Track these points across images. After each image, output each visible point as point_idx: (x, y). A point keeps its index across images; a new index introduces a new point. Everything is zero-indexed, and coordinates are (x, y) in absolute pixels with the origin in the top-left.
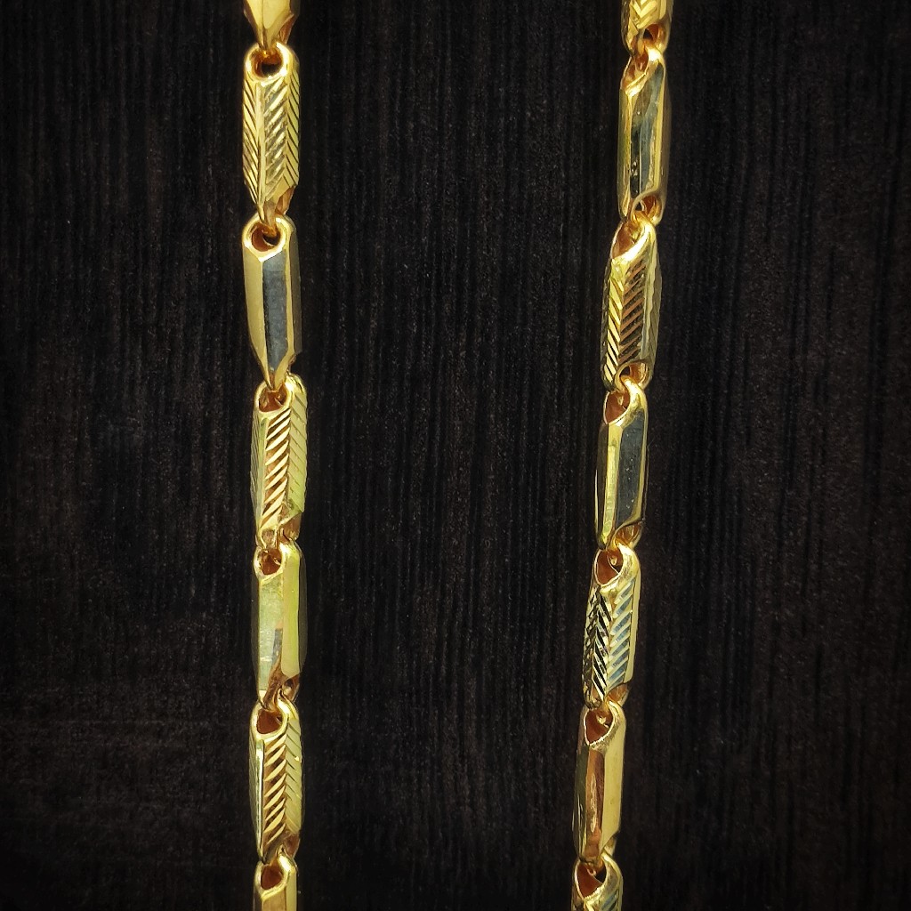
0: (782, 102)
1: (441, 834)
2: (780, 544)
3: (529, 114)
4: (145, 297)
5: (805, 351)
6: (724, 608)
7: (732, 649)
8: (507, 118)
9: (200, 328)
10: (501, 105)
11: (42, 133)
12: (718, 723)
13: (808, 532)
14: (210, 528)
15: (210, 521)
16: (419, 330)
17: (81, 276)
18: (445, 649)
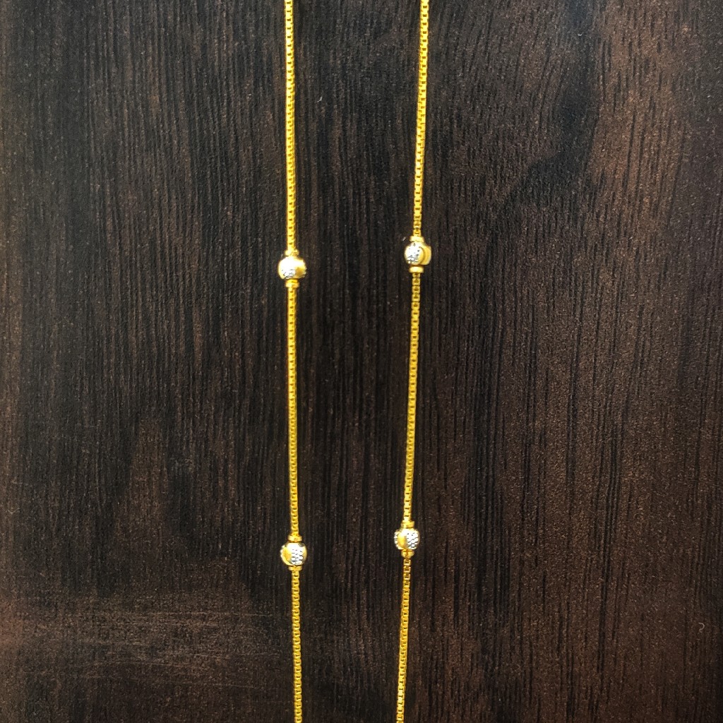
0: (519, 295)
1: (349, 669)
2: (523, 520)
3: (389, 303)
4: (193, 398)
5: (534, 421)
6: (495, 552)
7: (499, 573)
8: (377, 305)
9: (222, 413)
10: (375, 298)
11: (140, 317)
12: (492, 611)
13: (537, 513)
14: (228, 514)
15: (228, 510)
16: (334, 412)
17: (161, 388)
18: (350, 574)
